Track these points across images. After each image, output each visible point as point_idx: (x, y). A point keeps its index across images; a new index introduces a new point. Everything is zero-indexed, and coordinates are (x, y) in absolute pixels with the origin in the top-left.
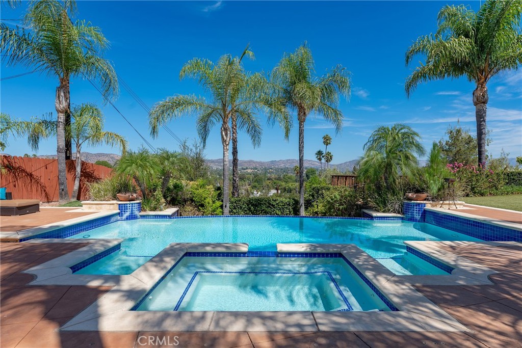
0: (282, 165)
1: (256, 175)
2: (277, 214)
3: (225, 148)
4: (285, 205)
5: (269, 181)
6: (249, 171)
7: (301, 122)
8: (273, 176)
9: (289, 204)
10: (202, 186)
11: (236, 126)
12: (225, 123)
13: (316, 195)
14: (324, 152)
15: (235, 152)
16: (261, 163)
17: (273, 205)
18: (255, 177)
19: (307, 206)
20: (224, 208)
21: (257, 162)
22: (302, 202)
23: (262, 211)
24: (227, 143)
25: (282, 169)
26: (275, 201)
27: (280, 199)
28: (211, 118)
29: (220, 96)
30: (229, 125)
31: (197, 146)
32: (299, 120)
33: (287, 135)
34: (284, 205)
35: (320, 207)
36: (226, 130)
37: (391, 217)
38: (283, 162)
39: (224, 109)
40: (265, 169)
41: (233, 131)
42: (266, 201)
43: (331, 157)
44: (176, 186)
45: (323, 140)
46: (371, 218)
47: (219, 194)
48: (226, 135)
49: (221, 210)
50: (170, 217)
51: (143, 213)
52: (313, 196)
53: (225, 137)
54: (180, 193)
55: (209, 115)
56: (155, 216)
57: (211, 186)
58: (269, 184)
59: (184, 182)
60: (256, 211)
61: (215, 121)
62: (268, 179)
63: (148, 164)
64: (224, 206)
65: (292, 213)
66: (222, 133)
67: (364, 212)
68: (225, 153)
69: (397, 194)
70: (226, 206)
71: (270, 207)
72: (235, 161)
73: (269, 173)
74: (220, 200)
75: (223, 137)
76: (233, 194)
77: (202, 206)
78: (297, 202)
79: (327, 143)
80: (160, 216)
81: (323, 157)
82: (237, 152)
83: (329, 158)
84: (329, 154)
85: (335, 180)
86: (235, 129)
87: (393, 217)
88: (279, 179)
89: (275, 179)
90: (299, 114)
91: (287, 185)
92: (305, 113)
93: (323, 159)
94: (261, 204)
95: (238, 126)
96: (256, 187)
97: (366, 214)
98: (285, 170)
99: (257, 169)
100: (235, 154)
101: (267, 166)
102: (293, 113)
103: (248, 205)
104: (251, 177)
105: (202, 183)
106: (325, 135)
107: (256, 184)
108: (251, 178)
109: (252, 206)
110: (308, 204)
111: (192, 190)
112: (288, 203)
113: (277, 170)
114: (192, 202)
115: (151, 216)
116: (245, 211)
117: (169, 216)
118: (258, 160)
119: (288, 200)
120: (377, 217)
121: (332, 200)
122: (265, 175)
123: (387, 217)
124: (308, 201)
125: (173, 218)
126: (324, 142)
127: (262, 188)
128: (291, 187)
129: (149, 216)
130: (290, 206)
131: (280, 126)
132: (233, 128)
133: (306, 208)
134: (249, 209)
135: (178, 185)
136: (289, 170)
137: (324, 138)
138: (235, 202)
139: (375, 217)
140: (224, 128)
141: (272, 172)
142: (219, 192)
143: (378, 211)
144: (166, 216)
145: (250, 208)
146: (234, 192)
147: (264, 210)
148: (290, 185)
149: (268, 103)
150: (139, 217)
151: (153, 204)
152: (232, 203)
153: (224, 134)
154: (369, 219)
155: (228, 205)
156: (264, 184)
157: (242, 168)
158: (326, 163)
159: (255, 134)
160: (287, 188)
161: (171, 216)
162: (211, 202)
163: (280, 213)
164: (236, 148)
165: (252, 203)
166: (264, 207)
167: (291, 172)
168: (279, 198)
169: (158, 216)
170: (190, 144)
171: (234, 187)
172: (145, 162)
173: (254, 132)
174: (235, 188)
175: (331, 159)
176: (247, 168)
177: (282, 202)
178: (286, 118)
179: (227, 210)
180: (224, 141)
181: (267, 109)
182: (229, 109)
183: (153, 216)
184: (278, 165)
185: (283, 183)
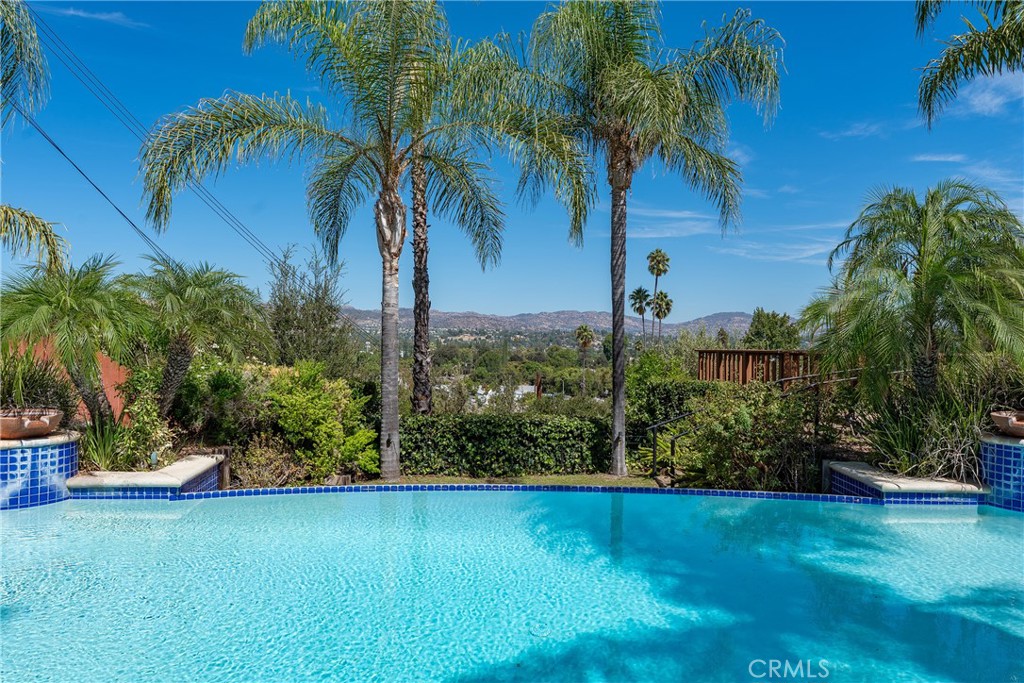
0: (546, 326)
1: (482, 349)
2: (543, 465)
3: (388, 265)
4: (568, 438)
5: (515, 363)
6: (466, 338)
7: (619, 188)
8: (524, 351)
9: (580, 435)
10: (309, 384)
11: (424, 206)
12: (387, 188)
13: (660, 409)
14: (651, 293)
15: (421, 282)
16: (495, 321)
17: (532, 439)
18: (480, 353)
19: (633, 440)
20: (384, 447)
21: (485, 317)
22: (620, 428)
23: (498, 456)
24: (394, 250)
25: (545, 335)
26: (539, 425)
27: (553, 420)
28: (352, 181)
29: (376, 107)
30: (404, 197)
31: (321, 265)
32: (611, 181)
33: (577, 228)
34: (564, 439)
35: (679, 448)
36: (390, 209)
37: (942, 495)
38: (548, 316)
39: (385, 146)
40: (505, 334)
41: (416, 220)
42: (510, 426)
43: (667, 304)
44: (219, 384)
45: (647, 263)
46: (877, 496)
47: (369, 404)
48: (392, 224)
49: (374, 454)
50: (176, 493)
51: (80, 480)
52: (652, 412)
53: (388, 233)
54: (229, 406)
55: (346, 168)
56: (125, 489)
57: (341, 382)
58: (513, 369)
59: (248, 370)
60: (482, 454)
61: (363, 189)
62: (512, 359)
63: (98, 307)
64: (384, 441)
65: (588, 461)
66: (378, 217)
67: (832, 471)
68: (388, 279)
69: (957, 414)
70: (389, 443)
71: (524, 445)
72: (422, 306)
73: (517, 343)
74: (372, 425)
75: (380, 232)
76: (415, 401)
77: (308, 445)
78: (603, 431)
79: (659, 270)
80: (141, 489)
81: (648, 304)
82: (427, 282)
83: (663, 307)
84: (662, 296)
85: (712, 363)
86: (421, 214)
87: (951, 494)
88: (539, 358)
89: (530, 358)
90: (612, 166)
91: (559, 372)
92: (628, 164)
93: (648, 309)
94: (495, 434)
95: (430, 207)
96: (482, 377)
97: (842, 475)
98: (554, 337)
99: (484, 334)
100: (421, 287)
101: (508, 328)
102: (595, 163)
103: (457, 438)
104: (472, 353)
105: (306, 373)
106: (654, 250)
107: (483, 370)
108: (471, 355)
109: (469, 440)
110: (638, 435)
111: (274, 394)
112: (576, 433)
113: (533, 336)
114: (274, 435)
115: (108, 489)
116: (449, 455)
117: (173, 490)
118: (488, 313)
119: (577, 422)
120: (897, 494)
121: (726, 428)
122: (505, 350)
123: (928, 495)
124: (636, 426)
125: (190, 497)
126: (651, 269)
127: (497, 380)
128: (569, 378)
129: (101, 489)
130: (583, 440)
131: (557, 195)
132: (415, 210)
133: (632, 447)
134: (462, 450)
135: (225, 380)
136: (562, 338)
137: (652, 257)
138: (419, 428)
139: (890, 494)
140: (385, 205)
141: (523, 342)
142: (366, 399)
143: (892, 471)
144: (164, 489)
145: (463, 447)
146: (416, 398)
147: (504, 452)
148: (565, 372)
149: (520, 126)
150: (65, 492)
151: (125, 445)
152: (408, 431)
153: (384, 221)
154: (866, 502)
155: (396, 439)
156: (503, 370)
157: (449, 331)
158: (657, 320)
159: (483, 226)
160: (559, 379)
161: (183, 488)
162: (339, 433)
163: (552, 463)
164: (425, 269)
165: (469, 430)
166: (505, 445)
167: (568, 343)
168: (548, 417)
169: (133, 489)
170: (300, 263)
171: (417, 382)
172: (89, 300)
173: (479, 222)
174: (420, 384)
175: (668, 309)
176: (461, 332)
177: (559, 429)
178: (574, 172)
179: (391, 455)
180: (384, 244)
181: (515, 145)
182: (400, 147)
183: (117, 489)
184: (535, 324)
185: (549, 369)
